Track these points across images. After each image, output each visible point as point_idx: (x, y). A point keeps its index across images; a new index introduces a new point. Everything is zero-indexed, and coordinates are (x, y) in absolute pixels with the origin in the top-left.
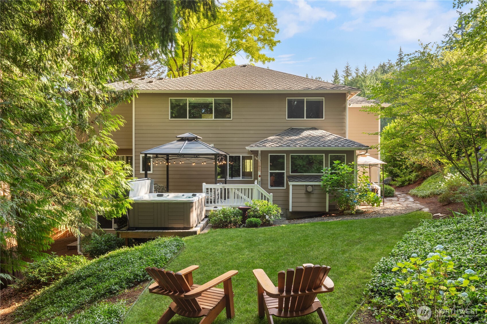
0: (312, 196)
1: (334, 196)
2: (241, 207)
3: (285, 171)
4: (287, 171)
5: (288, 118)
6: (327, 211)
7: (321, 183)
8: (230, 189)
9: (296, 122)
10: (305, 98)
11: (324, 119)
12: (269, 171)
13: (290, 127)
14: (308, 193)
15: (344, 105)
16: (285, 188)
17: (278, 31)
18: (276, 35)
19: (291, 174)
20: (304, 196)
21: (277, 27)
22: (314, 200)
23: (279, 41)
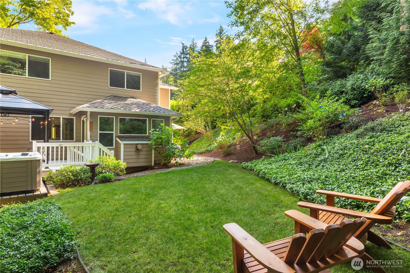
0: (141, 153)
1: (158, 153)
2: (88, 164)
3: (114, 132)
4: (115, 131)
5: (110, 86)
6: (153, 165)
7: (149, 142)
8: (68, 148)
9: (117, 91)
10: (126, 71)
11: (141, 91)
12: (99, 132)
13: (112, 95)
14: (137, 150)
15: (156, 82)
16: (114, 147)
17: (73, 14)
18: (71, 16)
19: (119, 135)
20: (134, 153)
21: (72, 10)
22: (142, 157)
23: (74, 23)
